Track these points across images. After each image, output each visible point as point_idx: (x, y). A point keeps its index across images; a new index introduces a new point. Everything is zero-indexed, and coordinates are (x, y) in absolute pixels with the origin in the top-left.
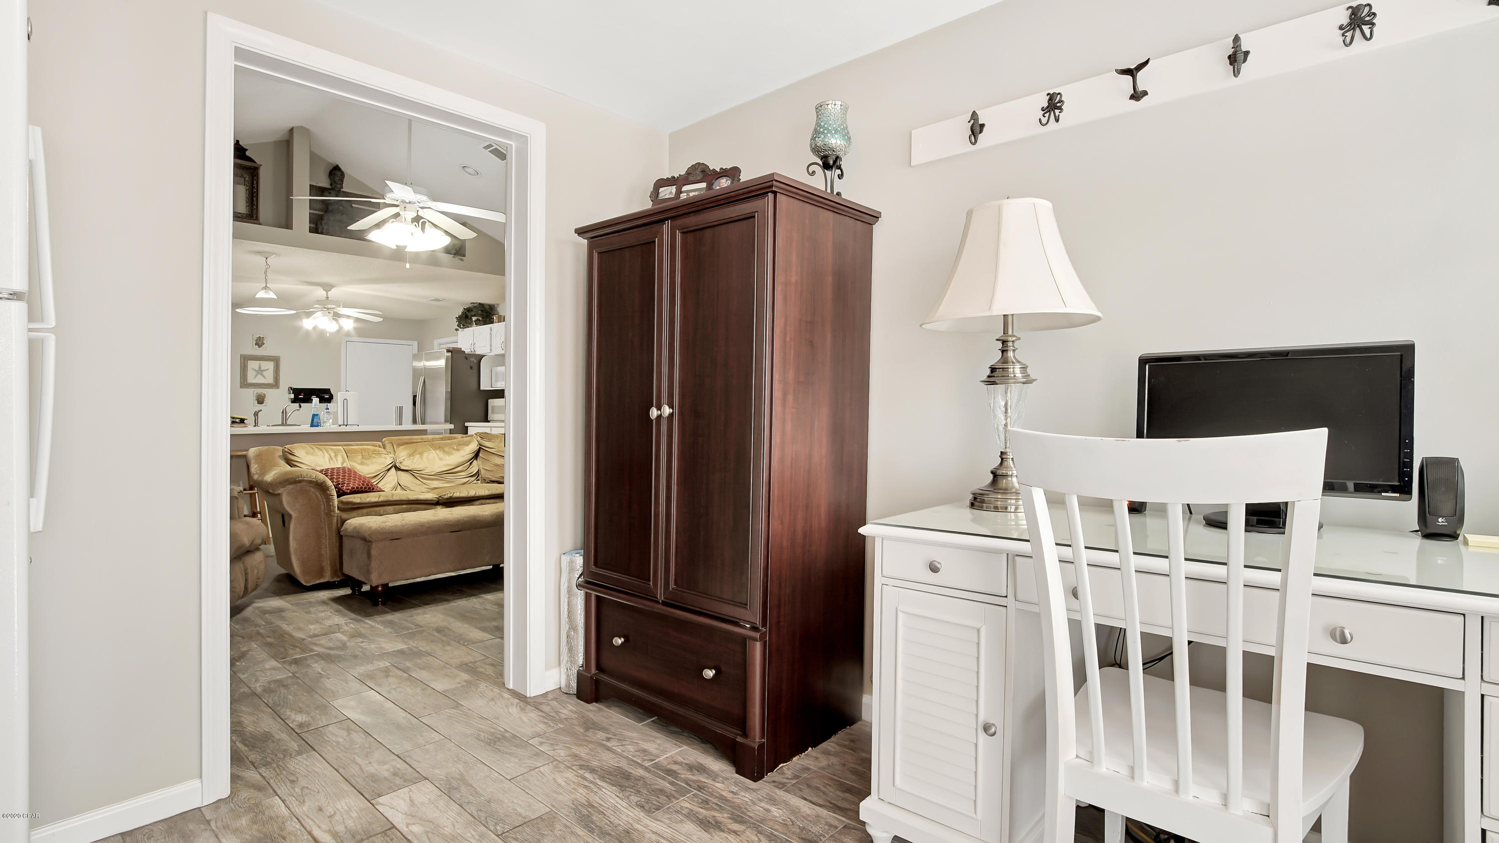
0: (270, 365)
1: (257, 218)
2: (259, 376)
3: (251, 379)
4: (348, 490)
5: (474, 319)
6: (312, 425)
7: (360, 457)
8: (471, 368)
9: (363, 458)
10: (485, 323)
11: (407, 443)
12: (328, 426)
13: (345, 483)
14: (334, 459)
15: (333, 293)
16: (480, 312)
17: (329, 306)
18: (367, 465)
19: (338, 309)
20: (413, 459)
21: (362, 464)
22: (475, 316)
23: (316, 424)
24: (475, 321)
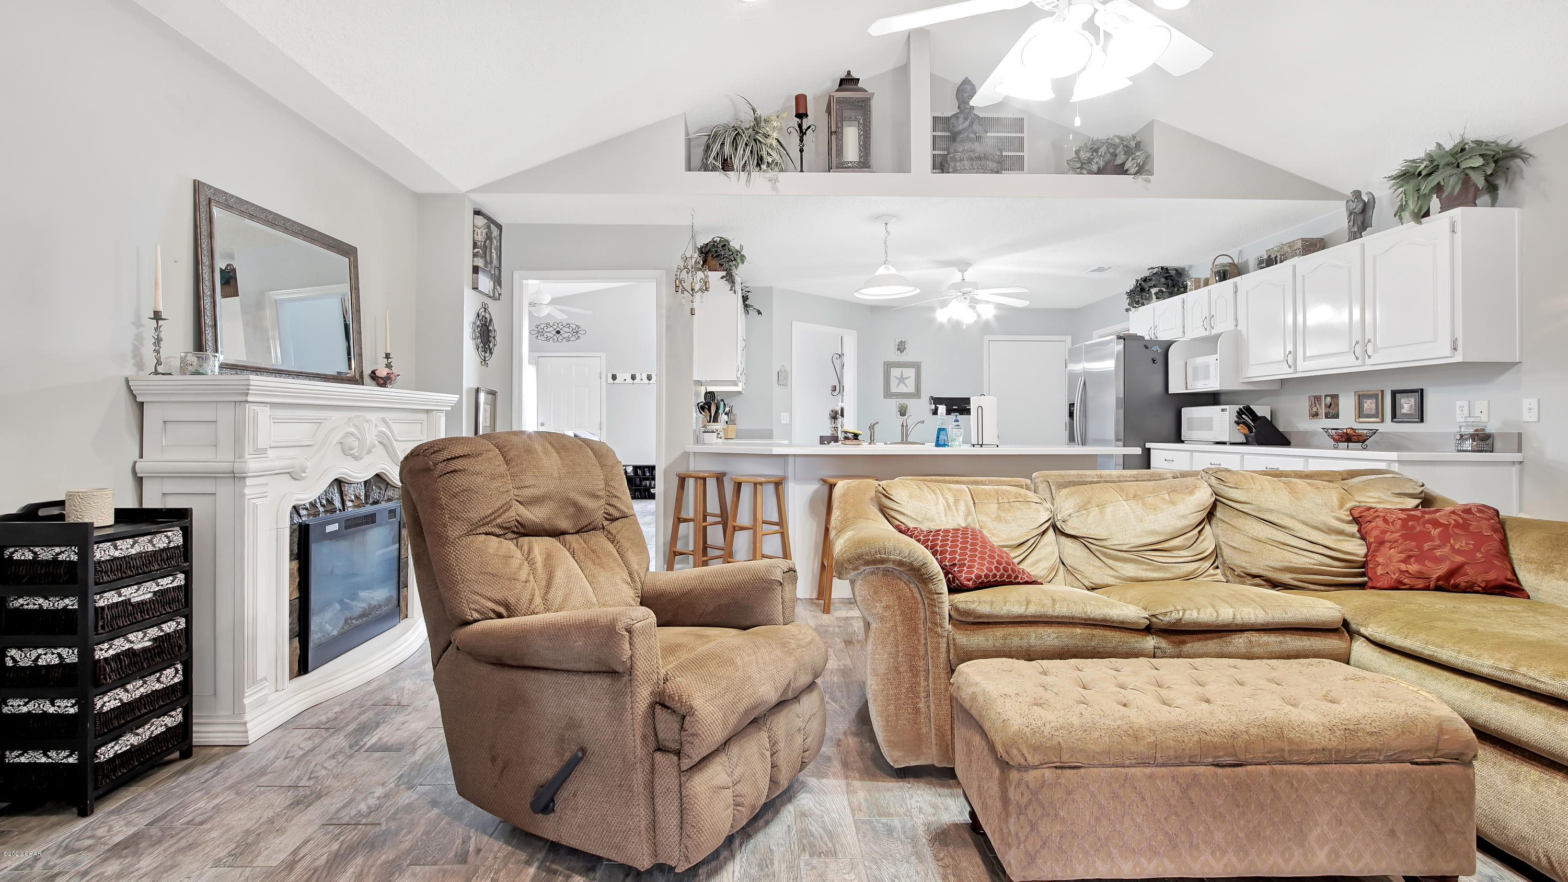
0: (910, 373)
1: (869, 167)
2: (902, 385)
3: (894, 389)
4: (969, 580)
5: (1153, 291)
6: (937, 445)
7: (994, 506)
8: (1154, 361)
9: (999, 508)
10: (1171, 294)
11: (1074, 484)
12: (958, 447)
13: (964, 565)
14: (954, 508)
15: (970, 275)
16: (1163, 280)
17: (965, 290)
18: (1007, 522)
19: (976, 292)
20: (1088, 516)
21: (998, 519)
22: (1155, 286)
23: (942, 443)
24: (1156, 294)
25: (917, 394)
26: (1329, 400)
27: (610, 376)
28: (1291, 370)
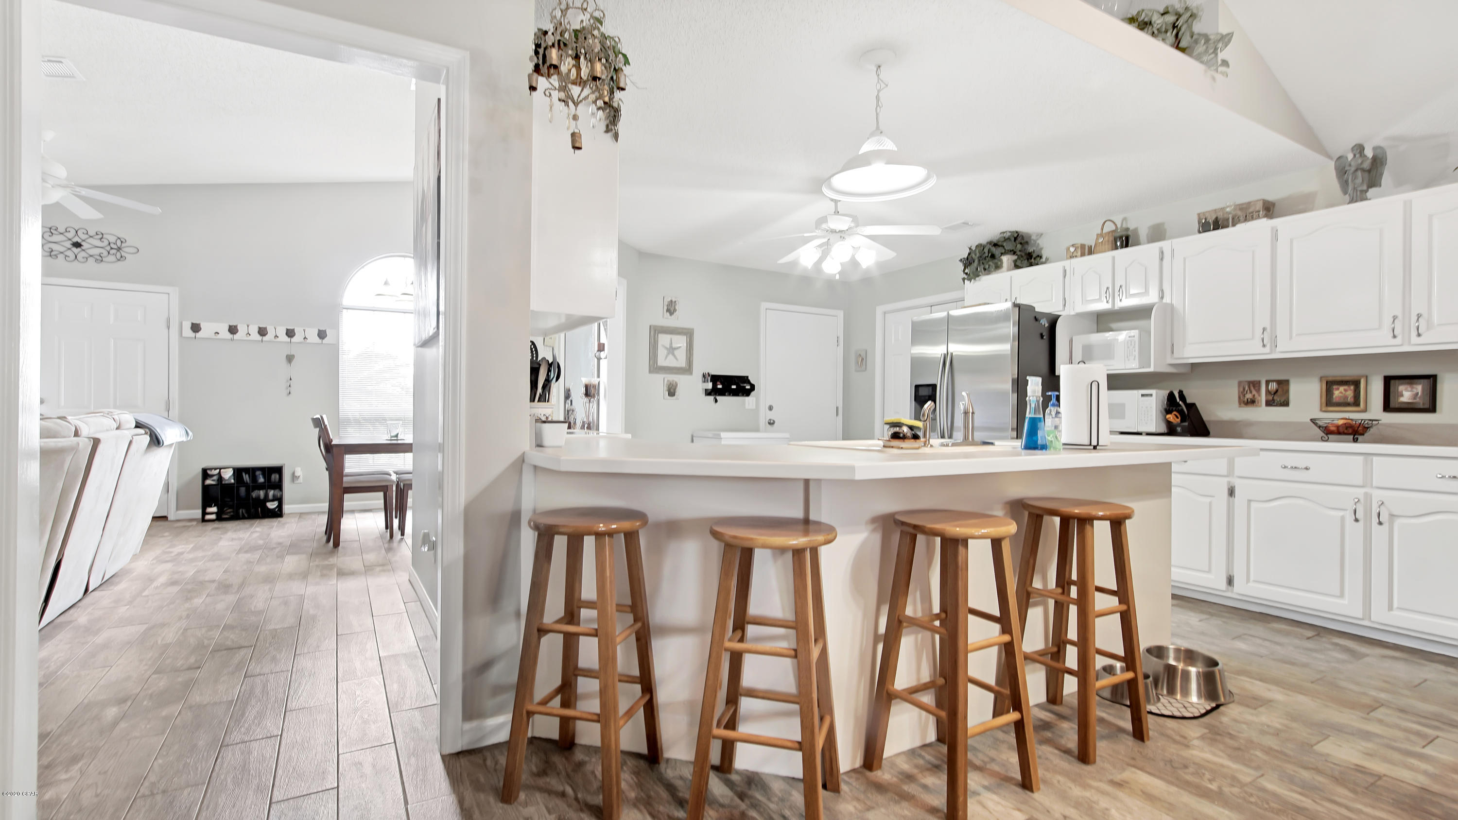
2: (671, 356)
3: (662, 362)
5: (1006, 258)
8: (1041, 336)
16: (1019, 247)
24: (1008, 262)
25: (688, 370)
26: (1273, 386)
27: (187, 326)
28: (1267, 350)
